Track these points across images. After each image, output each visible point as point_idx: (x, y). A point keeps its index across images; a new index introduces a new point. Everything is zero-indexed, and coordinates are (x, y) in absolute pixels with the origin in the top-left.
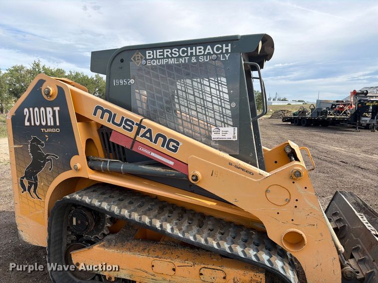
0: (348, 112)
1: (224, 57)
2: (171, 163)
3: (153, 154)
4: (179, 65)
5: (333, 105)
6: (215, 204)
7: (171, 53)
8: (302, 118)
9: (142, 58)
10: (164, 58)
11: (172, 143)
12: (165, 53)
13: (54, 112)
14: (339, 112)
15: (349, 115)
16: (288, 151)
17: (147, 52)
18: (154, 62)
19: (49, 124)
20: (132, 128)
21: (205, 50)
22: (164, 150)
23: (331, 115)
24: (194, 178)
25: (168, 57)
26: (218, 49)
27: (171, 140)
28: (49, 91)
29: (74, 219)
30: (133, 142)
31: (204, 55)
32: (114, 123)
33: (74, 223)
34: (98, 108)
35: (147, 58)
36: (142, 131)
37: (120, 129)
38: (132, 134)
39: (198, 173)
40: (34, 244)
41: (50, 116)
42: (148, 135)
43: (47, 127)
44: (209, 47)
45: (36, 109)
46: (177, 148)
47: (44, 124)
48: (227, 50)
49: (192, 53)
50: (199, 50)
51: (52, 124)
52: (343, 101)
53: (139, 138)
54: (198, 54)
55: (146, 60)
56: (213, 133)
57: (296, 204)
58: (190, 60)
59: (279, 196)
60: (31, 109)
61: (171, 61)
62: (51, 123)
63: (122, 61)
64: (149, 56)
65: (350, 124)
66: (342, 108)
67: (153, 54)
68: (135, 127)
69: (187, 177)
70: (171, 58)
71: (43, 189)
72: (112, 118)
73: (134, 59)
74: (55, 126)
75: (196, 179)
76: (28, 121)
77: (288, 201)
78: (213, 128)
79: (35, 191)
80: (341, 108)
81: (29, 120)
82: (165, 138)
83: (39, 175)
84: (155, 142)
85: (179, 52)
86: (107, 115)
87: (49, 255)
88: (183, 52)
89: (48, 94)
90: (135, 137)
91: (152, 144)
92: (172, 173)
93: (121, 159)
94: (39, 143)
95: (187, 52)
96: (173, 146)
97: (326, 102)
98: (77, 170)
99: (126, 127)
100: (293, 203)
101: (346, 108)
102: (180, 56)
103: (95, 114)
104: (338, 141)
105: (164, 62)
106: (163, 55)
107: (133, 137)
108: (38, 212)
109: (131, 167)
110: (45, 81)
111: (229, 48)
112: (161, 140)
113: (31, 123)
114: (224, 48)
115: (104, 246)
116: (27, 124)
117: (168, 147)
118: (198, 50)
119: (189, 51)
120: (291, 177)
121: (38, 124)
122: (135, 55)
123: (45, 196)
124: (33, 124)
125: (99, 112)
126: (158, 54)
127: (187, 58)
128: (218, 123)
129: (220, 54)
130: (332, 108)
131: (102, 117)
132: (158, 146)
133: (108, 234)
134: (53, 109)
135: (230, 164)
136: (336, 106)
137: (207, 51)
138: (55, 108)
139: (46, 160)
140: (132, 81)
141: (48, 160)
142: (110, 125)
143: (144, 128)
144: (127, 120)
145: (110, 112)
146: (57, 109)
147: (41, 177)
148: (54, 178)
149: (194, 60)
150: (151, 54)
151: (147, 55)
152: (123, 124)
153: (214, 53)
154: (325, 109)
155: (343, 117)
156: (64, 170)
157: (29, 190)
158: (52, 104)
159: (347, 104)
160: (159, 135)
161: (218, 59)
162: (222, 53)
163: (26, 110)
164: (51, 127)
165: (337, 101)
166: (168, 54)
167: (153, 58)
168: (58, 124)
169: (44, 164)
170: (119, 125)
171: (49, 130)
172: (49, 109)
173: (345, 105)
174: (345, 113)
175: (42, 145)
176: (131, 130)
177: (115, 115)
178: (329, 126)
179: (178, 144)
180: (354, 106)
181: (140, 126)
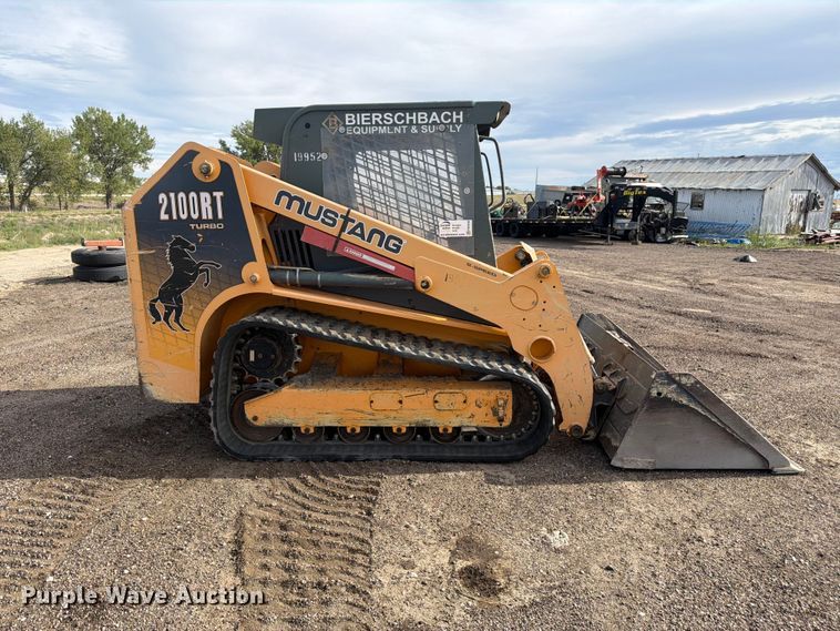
0: (593, 208)
1: (454, 128)
2: (391, 268)
3: (365, 257)
4: (393, 136)
5: (566, 195)
6: (444, 319)
7: (383, 119)
8: (511, 222)
9: (338, 123)
10: (372, 125)
11: (392, 241)
12: (374, 119)
13: (214, 199)
14: (576, 209)
15: (594, 214)
16: (521, 257)
17: (347, 115)
18: (357, 130)
19: (204, 217)
20: (335, 221)
21: (429, 118)
22: (382, 250)
23: (563, 214)
24: (424, 284)
25: (377, 124)
26: (446, 117)
27: (390, 237)
28: (208, 169)
29: (252, 353)
30: (337, 242)
31: (427, 124)
32: (307, 214)
33: (252, 358)
34: (282, 193)
35: (347, 123)
36: (350, 226)
37: (318, 224)
38: (334, 231)
39: (429, 278)
40: (174, 401)
41: (206, 205)
42: (358, 231)
43: (200, 220)
44: (434, 114)
45: (182, 195)
46: (399, 248)
47: (195, 216)
48: (458, 120)
49: (411, 121)
50: (421, 116)
51: (210, 217)
52: (583, 188)
53: (345, 236)
54: (420, 122)
55: (345, 126)
56: (441, 228)
57: (544, 306)
58: (408, 130)
59: (525, 299)
60: (172, 195)
61: (382, 130)
62: (207, 214)
63: (308, 126)
64: (350, 121)
65: (597, 231)
66: (583, 201)
67: (356, 119)
68: (340, 221)
69: (413, 284)
70: (382, 126)
71: (192, 315)
72: (304, 207)
73: (327, 123)
74: (215, 220)
75: (427, 286)
76: (165, 213)
77: (535, 303)
78: (441, 221)
79: (177, 320)
80: (581, 201)
81: (168, 211)
82: (382, 234)
83: (186, 294)
84: (369, 240)
85: (393, 118)
86: (296, 204)
87: (215, 406)
88: (400, 118)
89: (207, 172)
90: (340, 235)
91: (364, 244)
92: (393, 281)
93: (312, 267)
94: (186, 245)
95: (404, 118)
96: (394, 245)
97: (553, 190)
98: (255, 282)
99: (326, 220)
100: (541, 305)
101: (590, 201)
102: (394, 124)
103: (277, 202)
104: (577, 261)
105: (372, 130)
106: (371, 121)
107: (336, 234)
108: (182, 352)
109: (332, 277)
110: (198, 153)
111: (461, 117)
112: (376, 237)
113: (171, 216)
114: (455, 117)
115: (296, 387)
116: (164, 217)
117: (387, 247)
118: (420, 118)
119: (408, 118)
120: (539, 276)
121: (184, 217)
122: (329, 118)
123: (195, 326)
124: (175, 217)
125: (285, 200)
126: (363, 119)
127: (404, 127)
128: (448, 215)
129: (449, 124)
130: (565, 201)
131: (289, 207)
132: (373, 245)
133: (298, 374)
134: (211, 195)
135: (469, 265)
136: (571, 197)
137: (432, 119)
138: (215, 194)
139: (197, 271)
140: (324, 156)
141: (202, 271)
142: (301, 218)
143: (353, 221)
144: (327, 211)
145: (301, 201)
146: (218, 195)
147: (189, 297)
148: (213, 297)
149: (414, 130)
150: (353, 119)
151: (347, 119)
152: (322, 216)
153: (442, 123)
154: (552, 203)
155: (584, 217)
156: (231, 285)
157: (166, 319)
158: (210, 188)
159: (591, 193)
160: (374, 231)
161: (447, 130)
162: (451, 123)
163: (162, 196)
164: (208, 221)
165: (574, 188)
166: (378, 120)
167: (356, 125)
168: (220, 216)
169: (194, 278)
170: (316, 218)
171: (203, 226)
172: (204, 195)
173: (587, 195)
174: (587, 210)
175: (193, 249)
176: (333, 225)
177: (309, 204)
178: (560, 237)
179: (401, 242)
180: (602, 197)
181: (347, 219)
